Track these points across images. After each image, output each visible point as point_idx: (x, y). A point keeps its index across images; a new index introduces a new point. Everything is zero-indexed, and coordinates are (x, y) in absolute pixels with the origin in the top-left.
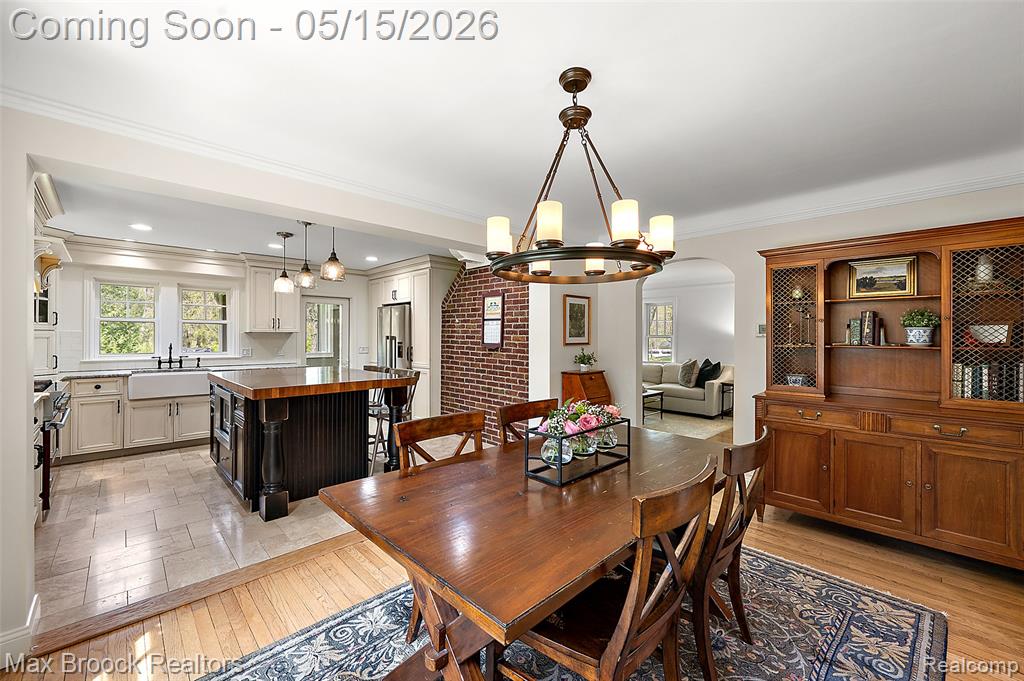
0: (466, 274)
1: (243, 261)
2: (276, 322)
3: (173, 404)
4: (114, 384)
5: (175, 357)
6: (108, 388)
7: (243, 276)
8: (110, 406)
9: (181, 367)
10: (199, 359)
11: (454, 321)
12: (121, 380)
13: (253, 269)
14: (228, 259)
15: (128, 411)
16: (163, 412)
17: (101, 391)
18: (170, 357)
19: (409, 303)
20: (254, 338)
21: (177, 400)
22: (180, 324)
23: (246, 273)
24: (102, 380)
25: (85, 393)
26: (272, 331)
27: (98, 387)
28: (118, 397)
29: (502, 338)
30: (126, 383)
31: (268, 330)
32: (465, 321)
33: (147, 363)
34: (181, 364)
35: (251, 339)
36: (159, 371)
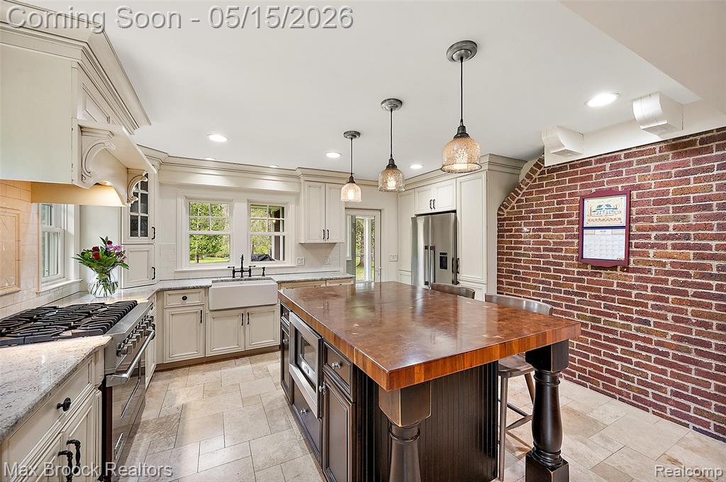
0: (543, 173)
1: (298, 177)
2: (326, 233)
3: (245, 314)
4: (198, 295)
5: (246, 266)
6: (193, 299)
7: (298, 191)
8: (195, 315)
9: (250, 276)
10: (264, 268)
11: (521, 230)
12: (203, 291)
13: (307, 183)
14: (286, 175)
15: (209, 320)
16: (236, 322)
17: (187, 302)
18: (242, 268)
19: (455, 211)
20: (306, 248)
21: (248, 310)
22: (249, 236)
23: (300, 187)
24: (189, 291)
25: (174, 304)
26: (323, 241)
27: (185, 298)
28: (201, 308)
29: (628, 253)
30: (207, 294)
31: (319, 241)
32: (542, 230)
33: (224, 272)
34: (250, 273)
35: (304, 249)
36: (234, 280)
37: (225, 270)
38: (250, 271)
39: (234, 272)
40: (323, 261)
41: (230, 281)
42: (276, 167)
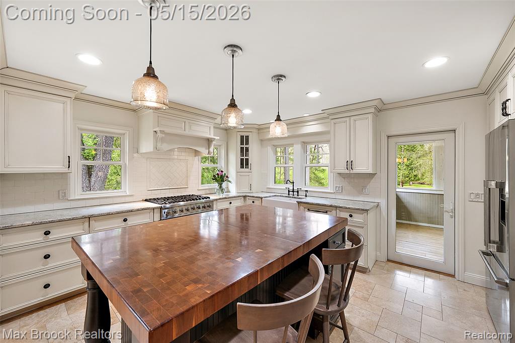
2: (349, 164)
10: (307, 191)
12: (260, 200)
13: (333, 121)
18: (293, 189)
22: (304, 167)
24: (255, 199)
27: (253, 202)
30: (262, 202)
31: (344, 171)
33: (283, 190)
34: (298, 193)
35: (343, 179)
36: (288, 197)
37: (284, 189)
38: (298, 192)
39: (289, 191)
40: (361, 190)
41: (286, 197)
42: (308, 115)
